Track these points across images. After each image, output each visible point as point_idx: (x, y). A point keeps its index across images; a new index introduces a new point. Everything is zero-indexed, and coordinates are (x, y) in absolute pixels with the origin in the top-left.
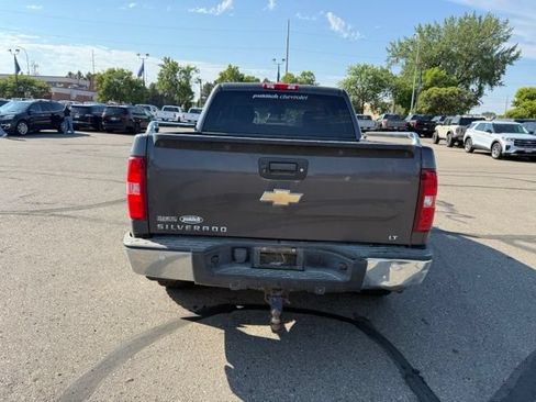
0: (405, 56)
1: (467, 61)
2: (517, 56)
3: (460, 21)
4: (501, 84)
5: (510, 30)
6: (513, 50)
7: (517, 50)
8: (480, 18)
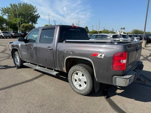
0: (7, 13)
1: (27, 16)
2: (39, 16)
3: (23, 4)
4: (37, 23)
5: (37, 9)
6: (38, 15)
7: (39, 15)
8: (28, 5)
